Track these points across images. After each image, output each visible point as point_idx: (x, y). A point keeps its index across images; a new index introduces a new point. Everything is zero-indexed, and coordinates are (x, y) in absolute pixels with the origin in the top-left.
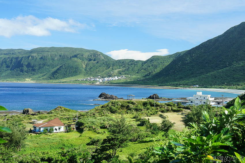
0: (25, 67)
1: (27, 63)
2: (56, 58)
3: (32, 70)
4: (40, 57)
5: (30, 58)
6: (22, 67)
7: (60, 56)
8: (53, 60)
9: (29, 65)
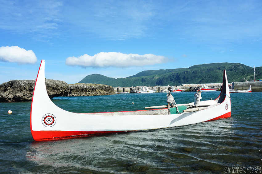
0: (182, 79)
1: (183, 77)
2: (204, 72)
3: (186, 81)
4: (193, 71)
5: (186, 73)
6: (180, 79)
7: (208, 69)
8: (202, 73)
9: (184, 78)
